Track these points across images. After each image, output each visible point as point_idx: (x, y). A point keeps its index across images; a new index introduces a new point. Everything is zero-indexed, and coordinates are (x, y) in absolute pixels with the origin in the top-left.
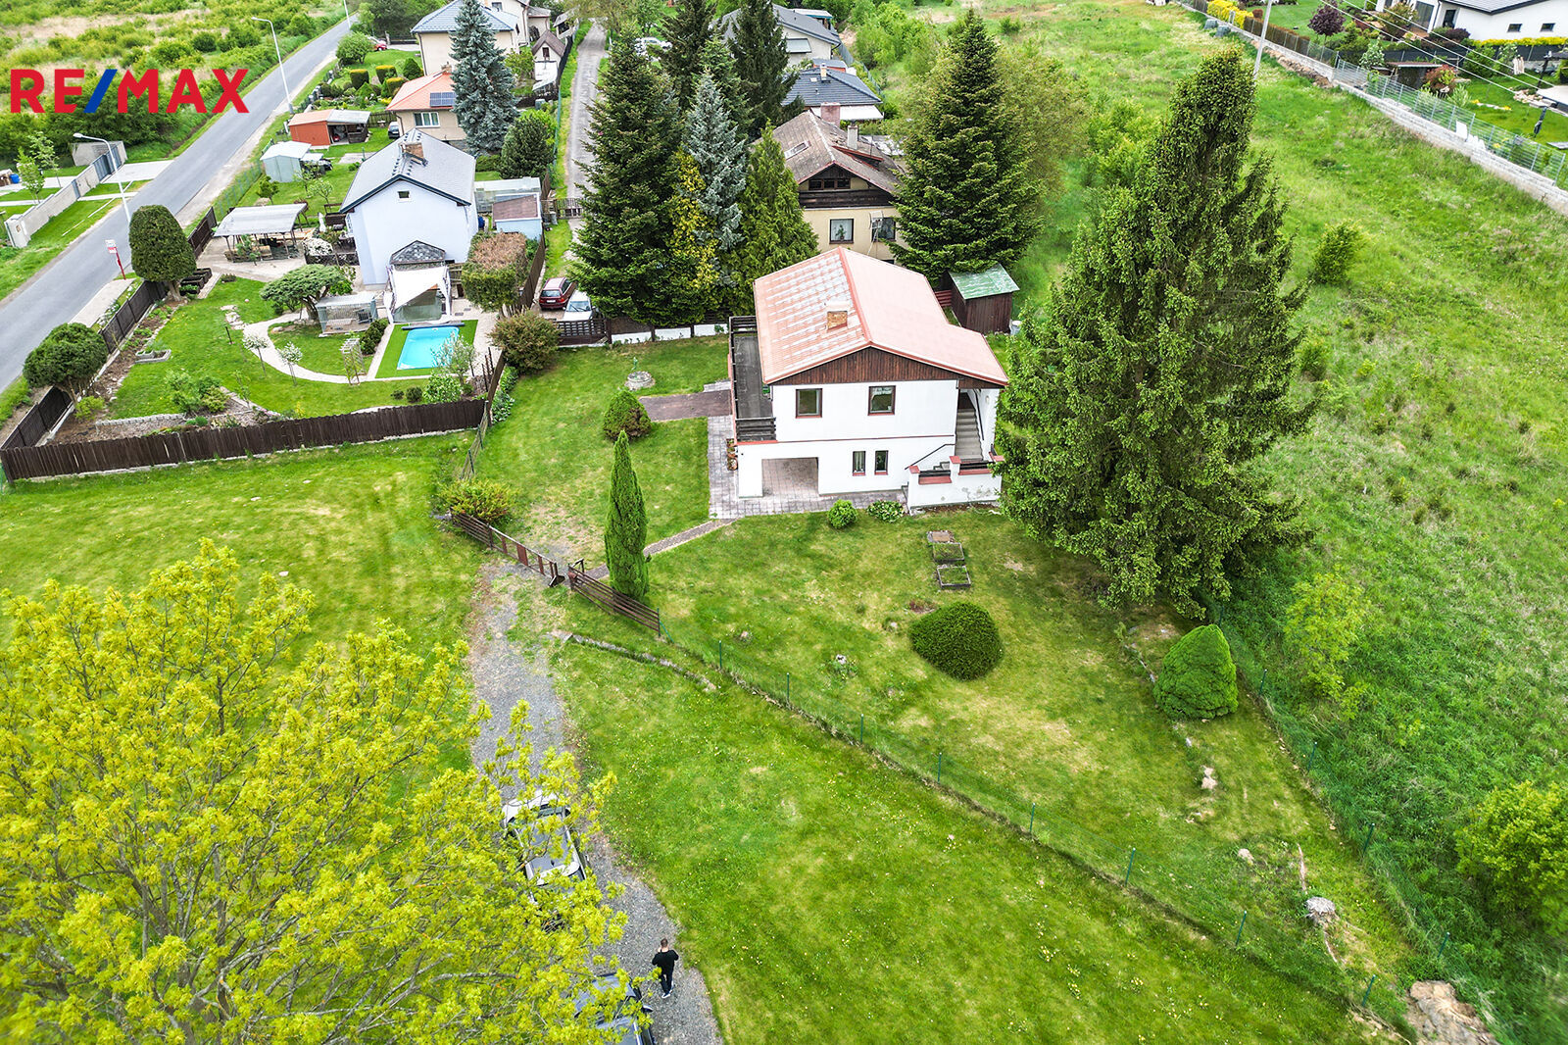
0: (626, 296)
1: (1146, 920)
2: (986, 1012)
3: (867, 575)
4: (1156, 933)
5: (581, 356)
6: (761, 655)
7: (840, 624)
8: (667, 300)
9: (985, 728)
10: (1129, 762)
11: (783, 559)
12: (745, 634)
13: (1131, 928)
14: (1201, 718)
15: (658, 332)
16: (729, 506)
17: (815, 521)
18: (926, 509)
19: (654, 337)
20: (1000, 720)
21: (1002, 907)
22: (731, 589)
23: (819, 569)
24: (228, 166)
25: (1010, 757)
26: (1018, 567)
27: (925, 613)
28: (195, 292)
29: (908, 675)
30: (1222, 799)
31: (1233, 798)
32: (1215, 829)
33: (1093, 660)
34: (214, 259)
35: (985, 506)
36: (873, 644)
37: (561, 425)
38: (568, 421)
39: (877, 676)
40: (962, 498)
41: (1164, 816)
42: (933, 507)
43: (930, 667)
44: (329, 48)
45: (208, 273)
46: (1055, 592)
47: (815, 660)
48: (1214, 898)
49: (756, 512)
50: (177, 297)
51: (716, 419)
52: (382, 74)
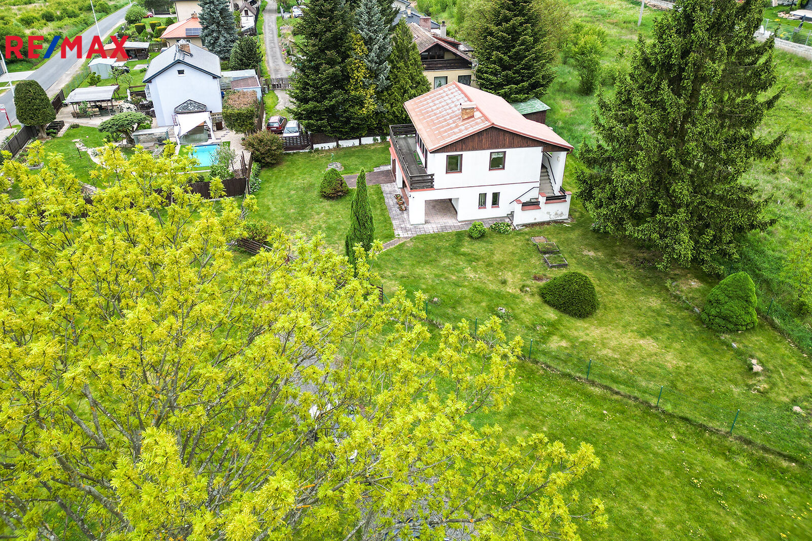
0: (323, 119)
1: (750, 456)
2: (671, 525)
3: (501, 263)
4: (759, 464)
5: (296, 157)
6: (450, 311)
7: (494, 291)
8: (347, 122)
9: (604, 345)
10: (701, 359)
11: (446, 257)
12: (436, 299)
13: (743, 462)
14: (738, 330)
15: (340, 142)
16: (406, 230)
17: (459, 236)
18: (526, 225)
19: (338, 145)
20: (611, 340)
21: (656, 455)
22: (419, 275)
23: (470, 261)
24: (68, 72)
25: (625, 361)
26: (592, 254)
27: (544, 282)
28: (55, 133)
29: (546, 317)
30: (769, 377)
31: (775, 376)
32: (772, 395)
33: (655, 302)
34: (65, 117)
35: (560, 222)
36: (518, 301)
37: (293, 192)
38: (296, 190)
39: (527, 319)
40: (546, 218)
41: (736, 391)
42: (529, 224)
43: (557, 312)
44: (120, 18)
45: (62, 124)
46: (618, 266)
47: (484, 311)
48: (787, 439)
49: (423, 233)
50: (45, 136)
51: (385, 185)
52: (153, 26)
